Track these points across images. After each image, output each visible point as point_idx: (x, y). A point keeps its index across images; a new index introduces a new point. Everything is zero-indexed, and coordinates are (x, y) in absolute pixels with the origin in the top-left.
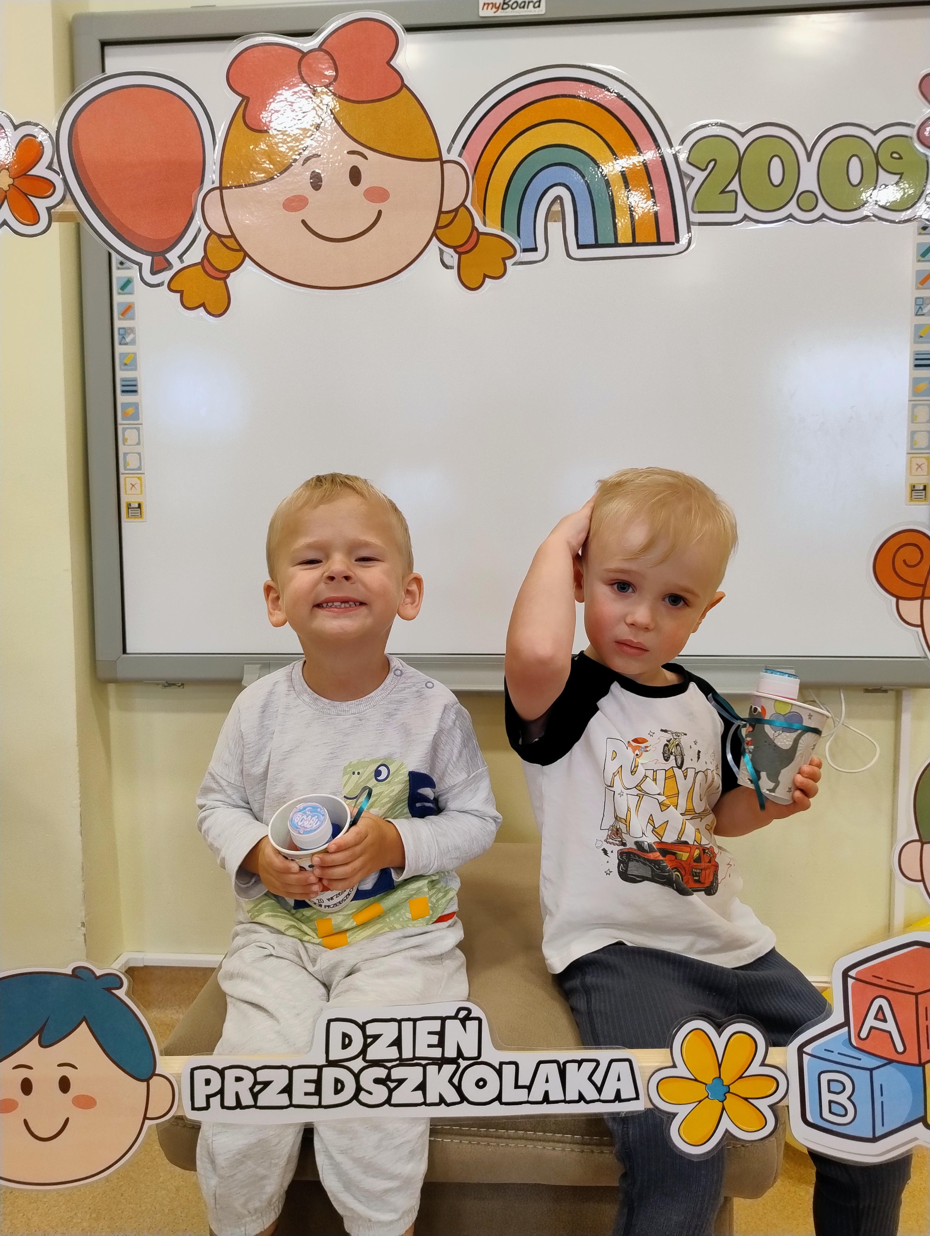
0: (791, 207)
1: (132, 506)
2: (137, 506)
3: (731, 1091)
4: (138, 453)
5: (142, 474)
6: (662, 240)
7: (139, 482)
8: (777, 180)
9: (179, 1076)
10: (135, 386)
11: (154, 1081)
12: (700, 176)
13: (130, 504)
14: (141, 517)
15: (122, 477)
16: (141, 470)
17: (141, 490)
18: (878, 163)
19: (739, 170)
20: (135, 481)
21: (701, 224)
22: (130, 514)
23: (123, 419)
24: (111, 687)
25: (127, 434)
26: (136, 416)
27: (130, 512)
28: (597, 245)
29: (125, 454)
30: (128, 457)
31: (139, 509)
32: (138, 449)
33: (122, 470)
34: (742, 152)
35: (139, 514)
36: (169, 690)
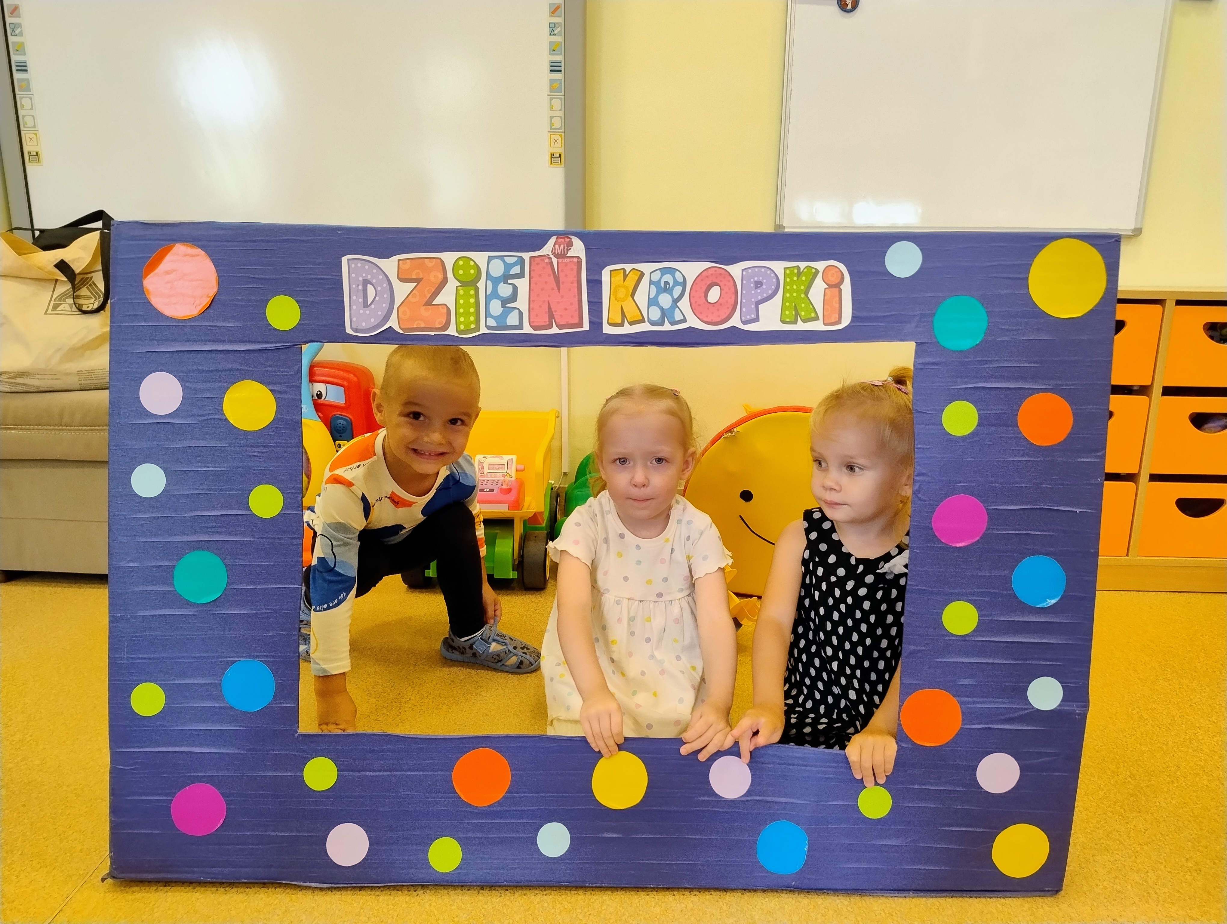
1: (32, 154)
2: (35, 154)
4: (32, 116)
7: (35, 136)
10: (26, 66)
14: (40, 162)
15: (23, 133)
16: (36, 128)
17: (38, 143)
20: (32, 136)
22: (31, 160)
23: (19, 91)
25: (23, 102)
26: (28, 88)
29: (24, 116)
30: (26, 118)
31: (38, 157)
32: (32, 112)
33: (22, 128)
35: (38, 160)
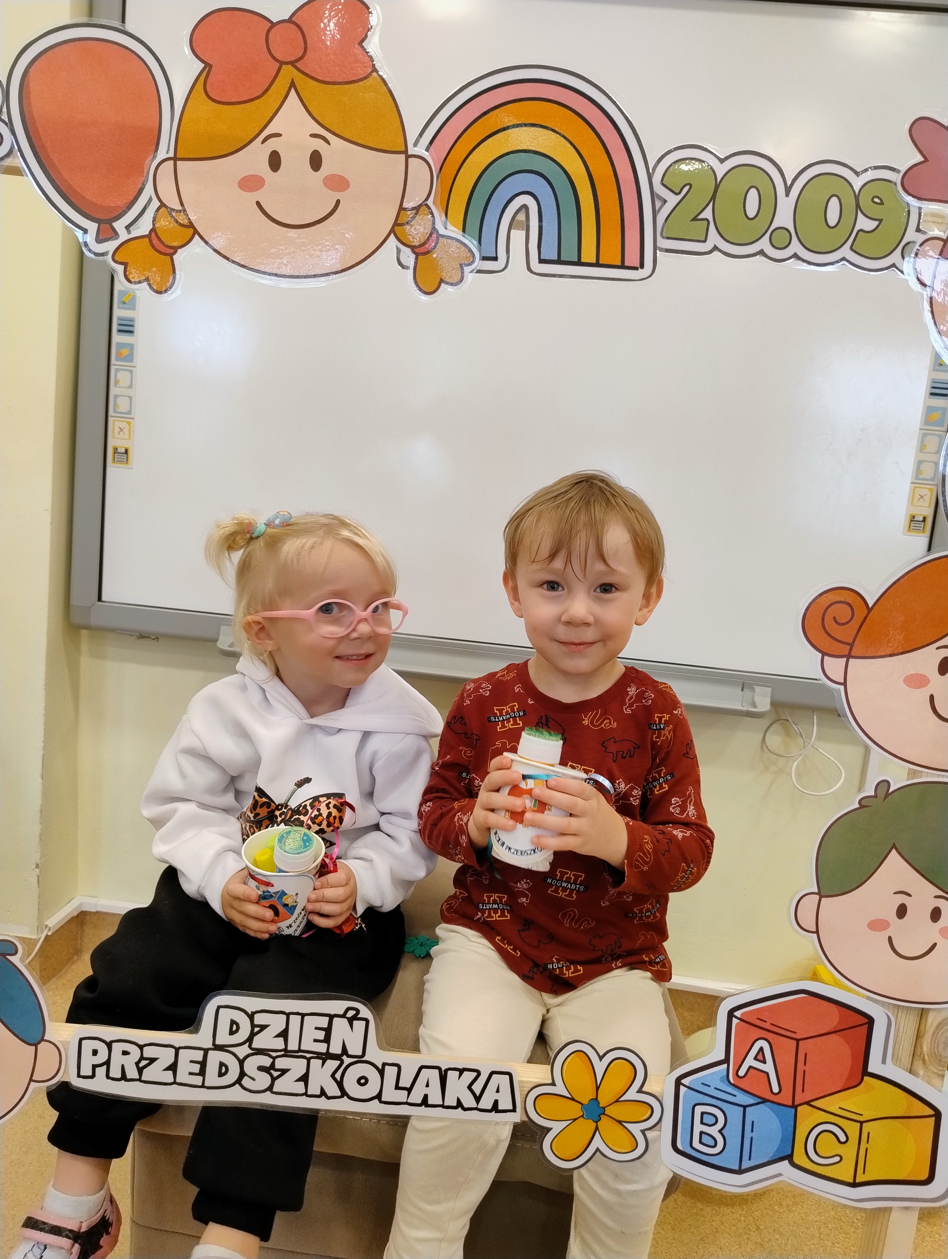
0: (764, 244)
1: (119, 450)
2: (123, 451)
3: (606, 1113)
4: (129, 397)
5: (131, 418)
6: (626, 264)
7: (128, 426)
8: (751, 213)
9: (66, 1044)
10: (132, 326)
11: (42, 1046)
12: (673, 200)
13: (117, 449)
14: (127, 463)
15: (111, 420)
16: (131, 414)
17: (130, 436)
18: (858, 206)
19: (713, 198)
20: (123, 425)
21: (667, 251)
22: (116, 459)
23: (116, 360)
24: (84, 632)
25: (119, 376)
26: (130, 358)
27: (116, 457)
28: (559, 261)
29: (116, 396)
30: (119, 400)
31: (126, 455)
32: (129, 392)
33: (111, 412)
34: (719, 180)
35: (125, 460)
36: (142, 641)
